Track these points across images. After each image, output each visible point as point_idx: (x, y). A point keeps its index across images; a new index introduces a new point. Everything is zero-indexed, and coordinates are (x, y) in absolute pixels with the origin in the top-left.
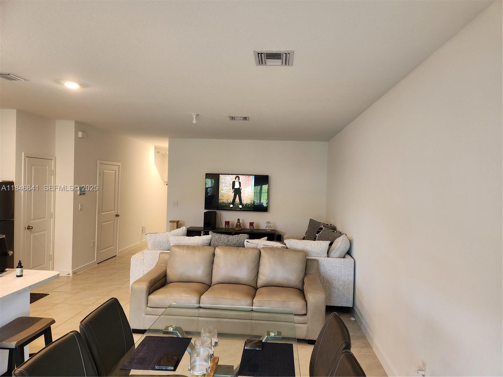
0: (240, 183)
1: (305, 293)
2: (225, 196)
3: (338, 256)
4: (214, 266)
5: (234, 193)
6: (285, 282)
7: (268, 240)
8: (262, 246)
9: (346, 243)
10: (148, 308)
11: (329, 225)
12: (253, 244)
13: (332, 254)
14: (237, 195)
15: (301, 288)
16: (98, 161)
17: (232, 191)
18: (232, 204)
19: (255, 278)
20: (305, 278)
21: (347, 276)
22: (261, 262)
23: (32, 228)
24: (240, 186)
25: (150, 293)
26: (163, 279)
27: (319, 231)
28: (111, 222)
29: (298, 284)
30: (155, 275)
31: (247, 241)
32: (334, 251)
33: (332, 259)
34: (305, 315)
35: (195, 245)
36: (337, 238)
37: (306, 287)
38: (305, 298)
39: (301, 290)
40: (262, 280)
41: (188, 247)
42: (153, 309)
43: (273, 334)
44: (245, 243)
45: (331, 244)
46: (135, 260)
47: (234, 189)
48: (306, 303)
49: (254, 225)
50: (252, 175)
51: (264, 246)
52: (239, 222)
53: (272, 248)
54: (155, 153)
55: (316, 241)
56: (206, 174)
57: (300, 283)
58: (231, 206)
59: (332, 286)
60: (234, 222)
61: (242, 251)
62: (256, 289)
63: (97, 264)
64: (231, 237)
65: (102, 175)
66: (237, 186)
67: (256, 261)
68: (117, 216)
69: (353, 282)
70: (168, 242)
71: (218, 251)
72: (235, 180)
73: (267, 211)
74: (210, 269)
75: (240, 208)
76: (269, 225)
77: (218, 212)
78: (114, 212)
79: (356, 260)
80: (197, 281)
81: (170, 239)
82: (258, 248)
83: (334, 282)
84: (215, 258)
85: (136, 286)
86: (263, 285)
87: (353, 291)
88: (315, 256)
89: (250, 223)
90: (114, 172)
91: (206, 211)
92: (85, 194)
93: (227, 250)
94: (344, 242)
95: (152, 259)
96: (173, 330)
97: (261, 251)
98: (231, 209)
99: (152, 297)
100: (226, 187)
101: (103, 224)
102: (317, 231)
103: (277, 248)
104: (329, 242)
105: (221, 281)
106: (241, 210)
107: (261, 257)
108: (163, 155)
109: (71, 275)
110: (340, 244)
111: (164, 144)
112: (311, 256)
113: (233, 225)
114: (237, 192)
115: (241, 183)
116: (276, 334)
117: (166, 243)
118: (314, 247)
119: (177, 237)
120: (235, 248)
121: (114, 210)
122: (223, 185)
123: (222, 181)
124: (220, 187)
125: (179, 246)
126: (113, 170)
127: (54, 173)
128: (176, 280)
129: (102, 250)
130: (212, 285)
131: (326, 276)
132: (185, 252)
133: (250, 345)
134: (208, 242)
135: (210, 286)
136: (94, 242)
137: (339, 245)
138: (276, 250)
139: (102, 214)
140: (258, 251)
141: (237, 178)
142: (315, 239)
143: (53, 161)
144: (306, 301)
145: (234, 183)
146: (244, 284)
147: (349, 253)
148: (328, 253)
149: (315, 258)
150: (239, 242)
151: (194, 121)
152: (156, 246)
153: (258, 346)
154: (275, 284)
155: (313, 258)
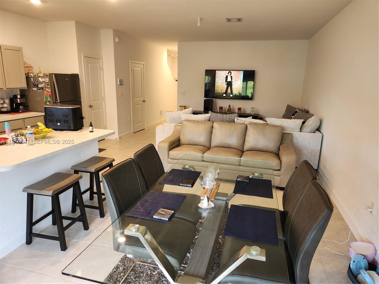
0: (231, 77)
1: (280, 156)
2: (220, 88)
3: (309, 132)
4: (213, 135)
5: (226, 85)
6: (265, 148)
7: (252, 118)
8: (248, 123)
9: (317, 121)
10: (169, 159)
11: (303, 109)
12: (241, 121)
13: (304, 129)
14: (229, 87)
15: (277, 153)
16: (130, 60)
17: (225, 83)
18: (225, 94)
19: (242, 144)
20: (281, 146)
21: (315, 146)
22: (247, 133)
23: (93, 107)
24: (232, 79)
25: (170, 149)
26: (178, 142)
27: (295, 114)
28: (140, 105)
29: (275, 150)
30: (173, 139)
31: (237, 119)
32: (306, 128)
33: (304, 133)
34: (279, 170)
35: (199, 120)
36: (309, 118)
37: (282, 152)
38: (280, 159)
39: (277, 155)
40: (247, 146)
41: (194, 121)
42: (172, 160)
43: (257, 174)
44: (236, 120)
45: (304, 123)
46: (159, 129)
47: (227, 82)
48: (280, 162)
49: (242, 110)
50: (242, 71)
51: (250, 122)
52: (230, 108)
53: (256, 124)
54: (167, 56)
55: (292, 120)
56: (206, 70)
57: (276, 149)
58: (224, 95)
59: (302, 153)
60: (226, 107)
61: (233, 125)
62: (243, 152)
63: (134, 133)
64: (225, 116)
65: (133, 71)
66: (229, 79)
67: (244, 132)
68: (144, 101)
69: (320, 151)
70: (180, 118)
71: (215, 125)
72: (228, 75)
73: (252, 100)
74: (210, 137)
75: (231, 97)
76: (253, 110)
77: (214, 99)
78: (141, 98)
79: (324, 134)
80: (201, 145)
81: (181, 116)
82: (245, 123)
83: (304, 150)
84: (214, 130)
85: (161, 145)
86: (248, 149)
87: (319, 158)
88: (290, 131)
89: (238, 108)
90: (141, 69)
91: (205, 99)
92: (123, 84)
93: (222, 124)
94: (315, 121)
95: (170, 129)
96: (189, 167)
97: (248, 125)
98: (224, 98)
99: (171, 152)
100: (221, 81)
101: (135, 106)
102: (292, 114)
103: (260, 124)
104: (302, 120)
105: (217, 145)
106: (232, 98)
107: (248, 130)
108: (173, 58)
109: (118, 139)
110: (312, 123)
111: (174, 48)
112: (286, 130)
113: (225, 110)
114: (229, 84)
115: (233, 77)
116: (259, 174)
117: (179, 118)
118: (290, 124)
119: (186, 115)
120: (228, 123)
121: (142, 97)
122: (219, 79)
123: (218, 76)
124: (216, 80)
125: (188, 121)
126: (140, 67)
127: (102, 69)
128: (187, 143)
129: (136, 124)
130: (211, 147)
131: (298, 145)
132: (192, 125)
133: (241, 178)
134: (208, 118)
135: (209, 149)
136: (130, 119)
137: (310, 123)
138: (259, 125)
139: (134, 99)
140: (245, 126)
141: (230, 73)
142: (291, 118)
143: (101, 60)
144: (281, 161)
145: (227, 77)
146: (234, 148)
147: (318, 129)
148: (300, 129)
149: (290, 132)
150: (231, 119)
151: (199, 24)
152: (172, 120)
153: (247, 179)
154: (257, 149)
155: (288, 132)
